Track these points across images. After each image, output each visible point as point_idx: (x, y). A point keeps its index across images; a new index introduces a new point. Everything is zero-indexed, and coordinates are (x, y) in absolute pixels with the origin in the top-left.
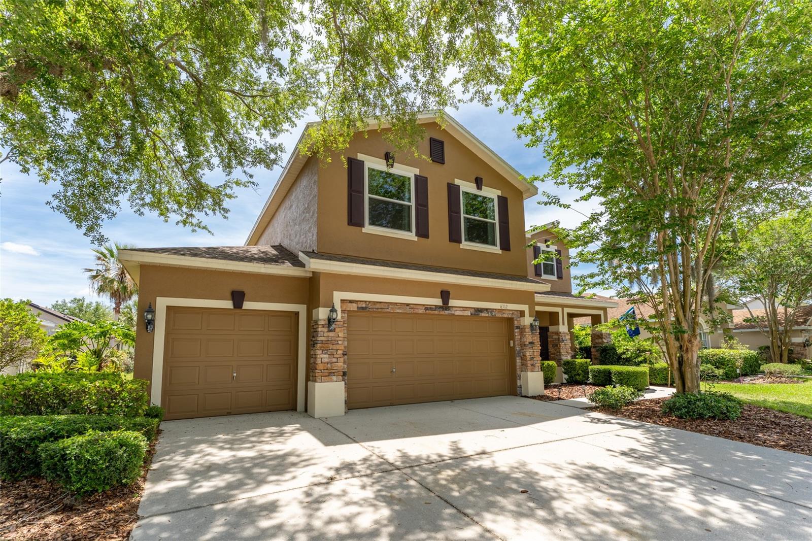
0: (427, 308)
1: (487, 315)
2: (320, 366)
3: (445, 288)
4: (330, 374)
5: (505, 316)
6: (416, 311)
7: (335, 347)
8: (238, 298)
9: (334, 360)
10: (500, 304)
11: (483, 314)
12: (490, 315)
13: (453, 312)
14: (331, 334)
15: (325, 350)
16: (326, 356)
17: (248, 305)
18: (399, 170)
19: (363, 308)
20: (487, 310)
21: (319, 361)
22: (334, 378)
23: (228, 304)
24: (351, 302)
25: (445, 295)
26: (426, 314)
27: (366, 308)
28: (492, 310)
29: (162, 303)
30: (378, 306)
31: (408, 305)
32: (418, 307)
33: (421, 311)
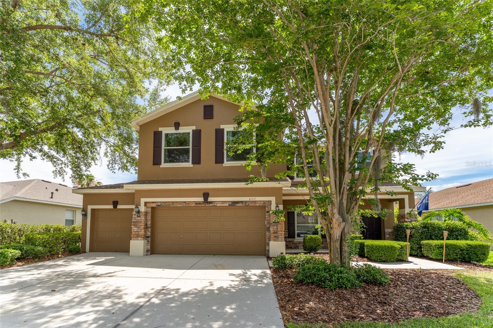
0: (196, 203)
1: (242, 205)
2: (133, 233)
3: (206, 191)
4: (138, 236)
5: (257, 205)
6: (190, 205)
7: (140, 224)
8: (115, 204)
9: (139, 230)
10: (249, 198)
11: (238, 205)
12: (244, 205)
13: (215, 205)
14: (139, 218)
15: (135, 226)
16: (137, 228)
17: (119, 207)
19: (158, 205)
20: (242, 202)
21: (133, 231)
22: (140, 239)
23: (111, 207)
24: (153, 202)
25: (206, 195)
26: (196, 206)
27: (160, 205)
28: (246, 202)
29: (90, 207)
30: (167, 204)
31: (185, 202)
32: (191, 203)
33: (193, 205)
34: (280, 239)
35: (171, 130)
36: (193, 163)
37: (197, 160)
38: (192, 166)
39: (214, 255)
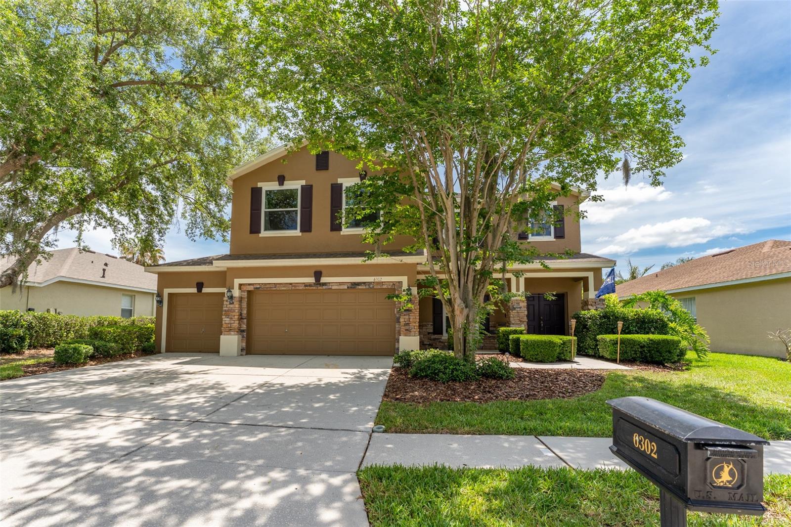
0: (306, 285)
1: (365, 287)
2: (224, 326)
3: (318, 269)
4: (230, 330)
5: (385, 287)
6: (298, 288)
7: (234, 314)
8: (200, 286)
9: (232, 322)
10: (373, 278)
11: (360, 287)
12: (367, 287)
13: (330, 287)
14: (231, 306)
15: (227, 316)
16: (228, 319)
17: (205, 290)
18: (289, 185)
19: (257, 288)
20: (364, 283)
21: (224, 322)
22: (232, 333)
23: (194, 290)
24: (249, 284)
25: (318, 274)
26: (306, 290)
27: (259, 288)
28: (370, 283)
29: (167, 291)
30: (268, 286)
31: (291, 284)
32: (298, 285)
33: (301, 288)
34: (413, 333)
35: (274, 186)
36: (301, 231)
37: (307, 227)
38: (300, 234)
39: (329, 355)
